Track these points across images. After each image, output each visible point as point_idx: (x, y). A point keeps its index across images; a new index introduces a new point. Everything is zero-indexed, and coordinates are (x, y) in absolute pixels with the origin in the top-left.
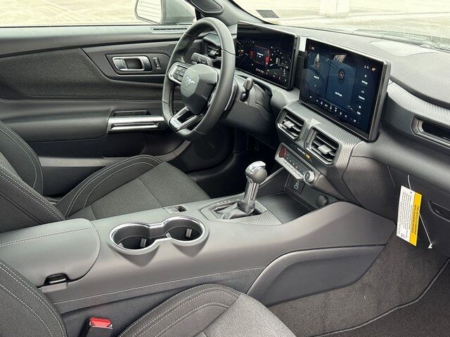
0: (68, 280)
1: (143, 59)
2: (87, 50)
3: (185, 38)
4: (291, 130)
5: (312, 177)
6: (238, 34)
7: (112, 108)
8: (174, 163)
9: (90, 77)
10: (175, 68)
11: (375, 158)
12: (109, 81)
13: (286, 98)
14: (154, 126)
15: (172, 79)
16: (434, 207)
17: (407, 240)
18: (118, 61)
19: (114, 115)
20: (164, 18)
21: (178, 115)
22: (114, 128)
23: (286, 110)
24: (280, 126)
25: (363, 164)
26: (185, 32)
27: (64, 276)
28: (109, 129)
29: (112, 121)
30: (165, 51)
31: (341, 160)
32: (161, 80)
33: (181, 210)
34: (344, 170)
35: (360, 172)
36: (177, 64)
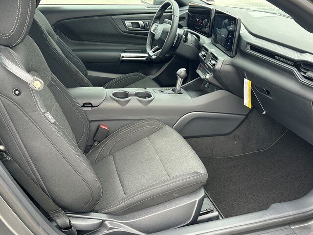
0: (92, 106)
1: (141, 23)
2: (113, 17)
3: (159, 11)
4: (204, 56)
5: (208, 76)
6: (189, 10)
7: (124, 48)
8: (156, 80)
9: (113, 31)
10: (154, 26)
11: (233, 65)
12: (122, 34)
13: (205, 41)
14: (145, 59)
15: (152, 32)
16: (257, 87)
17: (247, 106)
18: (128, 23)
19: (124, 52)
20: (155, 2)
21: (153, 50)
22: (124, 58)
23: (203, 46)
24: (200, 54)
25: (228, 68)
26: (159, 9)
27: (91, 104)
28: (121, 59)
29: (123, 54)
30: (150, 18)
31: (218, 66)
32: (147, 34)
33: (145, 89)
34: (219, 71)
35: (227, 72)
36: (155, 24)
